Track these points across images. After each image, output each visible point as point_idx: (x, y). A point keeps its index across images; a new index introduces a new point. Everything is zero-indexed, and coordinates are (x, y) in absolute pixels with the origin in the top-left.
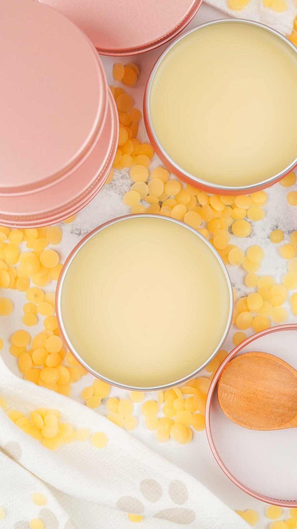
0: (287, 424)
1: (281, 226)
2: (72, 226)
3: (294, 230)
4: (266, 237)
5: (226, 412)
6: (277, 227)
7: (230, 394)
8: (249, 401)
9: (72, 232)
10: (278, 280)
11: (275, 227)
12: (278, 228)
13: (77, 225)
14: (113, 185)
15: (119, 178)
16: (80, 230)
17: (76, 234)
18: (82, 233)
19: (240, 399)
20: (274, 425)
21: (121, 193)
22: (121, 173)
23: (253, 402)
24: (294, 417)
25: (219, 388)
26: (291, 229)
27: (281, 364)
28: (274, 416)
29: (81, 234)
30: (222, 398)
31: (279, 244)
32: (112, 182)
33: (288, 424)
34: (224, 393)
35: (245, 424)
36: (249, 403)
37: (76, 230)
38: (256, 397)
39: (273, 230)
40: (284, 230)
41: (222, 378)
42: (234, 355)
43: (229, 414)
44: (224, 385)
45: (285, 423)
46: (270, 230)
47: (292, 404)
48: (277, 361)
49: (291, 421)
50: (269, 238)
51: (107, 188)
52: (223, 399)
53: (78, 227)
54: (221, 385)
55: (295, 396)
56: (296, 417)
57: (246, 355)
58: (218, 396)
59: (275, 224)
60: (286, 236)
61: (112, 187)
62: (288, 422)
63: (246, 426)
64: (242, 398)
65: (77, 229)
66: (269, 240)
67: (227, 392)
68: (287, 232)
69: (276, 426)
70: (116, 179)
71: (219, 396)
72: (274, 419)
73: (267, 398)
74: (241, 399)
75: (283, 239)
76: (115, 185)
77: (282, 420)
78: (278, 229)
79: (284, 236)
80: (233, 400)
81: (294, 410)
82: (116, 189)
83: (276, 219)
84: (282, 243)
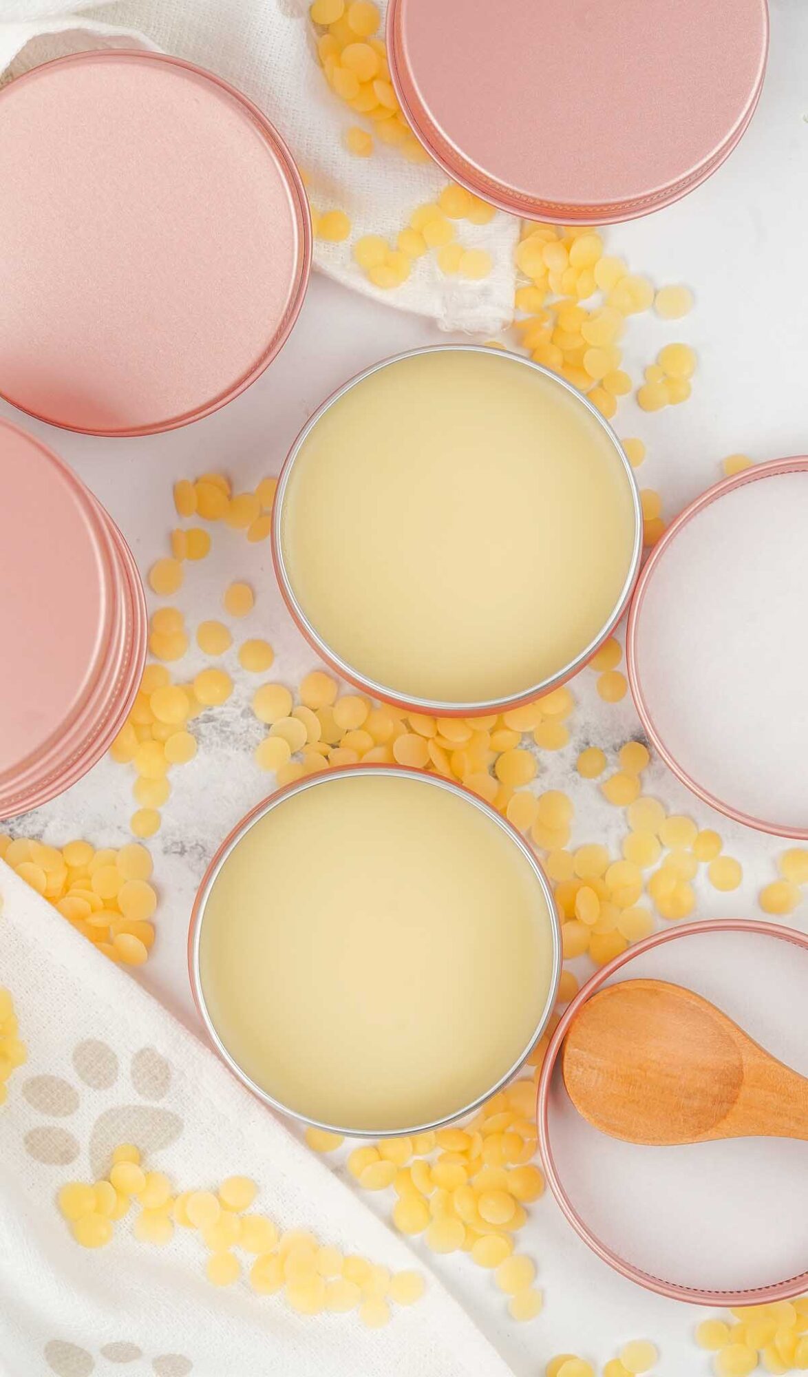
0: (709, 1132)
1: (595, 740)
2: (163, 840)
3: (625, 742)
4: (571, 770)
5: (580, 1107)
6: (587, 744)
7: (590, 1070)
8: (630, 1084)
9: (165, 852)
10: (614, 854)
11: (584, 745)
12: (592, 745)
13: (173, 834)
14: (228, 733)
15: (237, 717)
16: (181, 842)
17: (175, 853)
18: (187, 848)
19: (610, 1080)
20: (683, 1133)
21: (250, 747)
22: (240, 706)
23: (638, 1084)
24: (725, 1117)
25: (566, 1057)
26: (618, 741)
27: (696, 1005)
28: (683, 1115)
29: (186, 851)
30: (573, 1078)
31: (599, 778)
32: (225, 729)
33: (711, 1133)
34: (577, 1067)
35: (621, 1132)
36: (630, 1087)
37: (172, 845)
38: (646, 1075)
39: (582, 751)
40: (603, 748)
41: (571, 1037)
42: (592, 989)
43: (587, 1111)
44: (576, 1050)
45: (706, 1130)
46: (575, 754)
47: (719, 1088)
48: (686, 999)
49: (719, 1126)
50: (575, 769)
51: (217, 743)
52: (574, 1081)
53: (177, 838)
54: (570, 1050)
55: (727, 1072)
56: (728, 1116)
57: (623, 986)
58: (563, 1073)
59: (582, 738)
60: (610, 757)
61: (228, 738)
62: (712, 1127)
63: (623, 1137)
64: (614, 1078)
65: (175, 843)
66: (577, 775)
67: (582, 1065)
68: (611, 749)
69: (687, 1135)
70: (232, 720)
71: (566, 1075)
72: (682, 1120)
73: (667, 1075)
74: (612, 1079)
75: (605, 765)
76: (232, 733)
77: (699, 1122)
78: (590, 747)
79: (607, 759)
80: (597, 1081)
81: (724, 1101)
82: (235, 740)
83: (583, 727)
84: (606, 774)
